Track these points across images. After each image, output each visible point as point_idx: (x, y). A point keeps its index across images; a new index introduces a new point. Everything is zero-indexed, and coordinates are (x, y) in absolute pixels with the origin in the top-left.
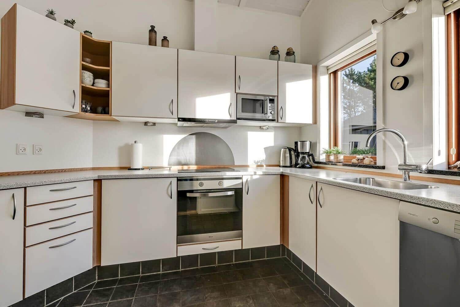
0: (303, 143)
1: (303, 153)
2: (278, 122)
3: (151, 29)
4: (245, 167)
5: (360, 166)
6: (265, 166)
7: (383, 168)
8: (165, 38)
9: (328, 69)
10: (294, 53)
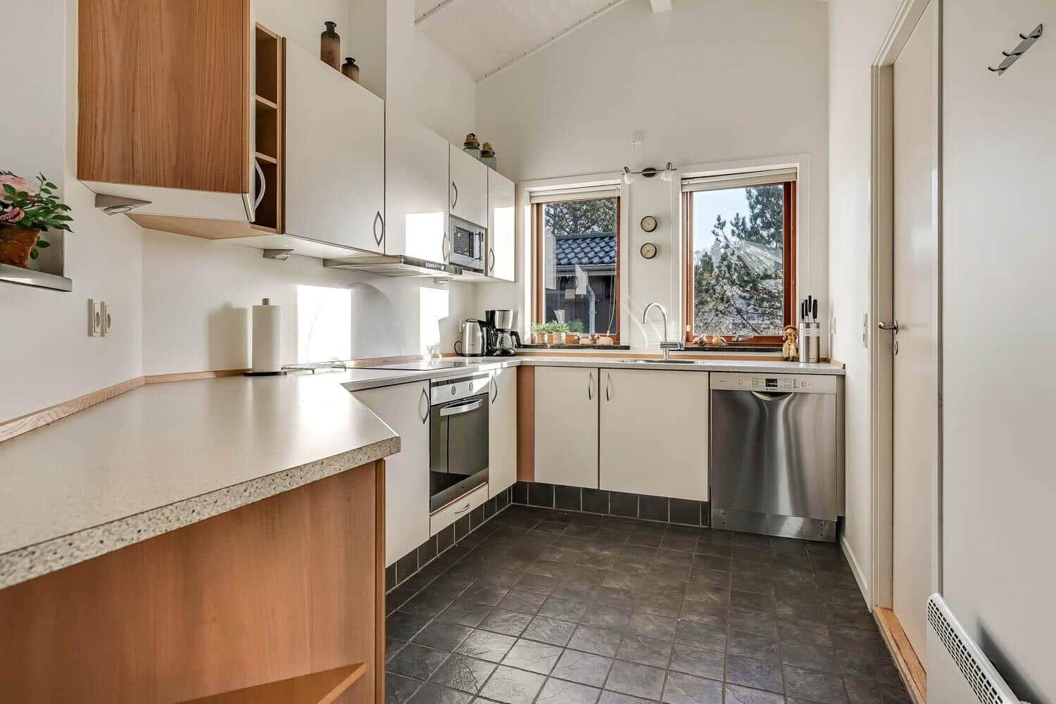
0: (504, 314)
1: (502, 331)
2: (486, 275)
3: (325, 30)
4: (420, 358)
5: (594, 347)
6: (440, 356)
7: (627, 348)
8: (350, 61)
9: (531, 197)
10: (494, 154)
